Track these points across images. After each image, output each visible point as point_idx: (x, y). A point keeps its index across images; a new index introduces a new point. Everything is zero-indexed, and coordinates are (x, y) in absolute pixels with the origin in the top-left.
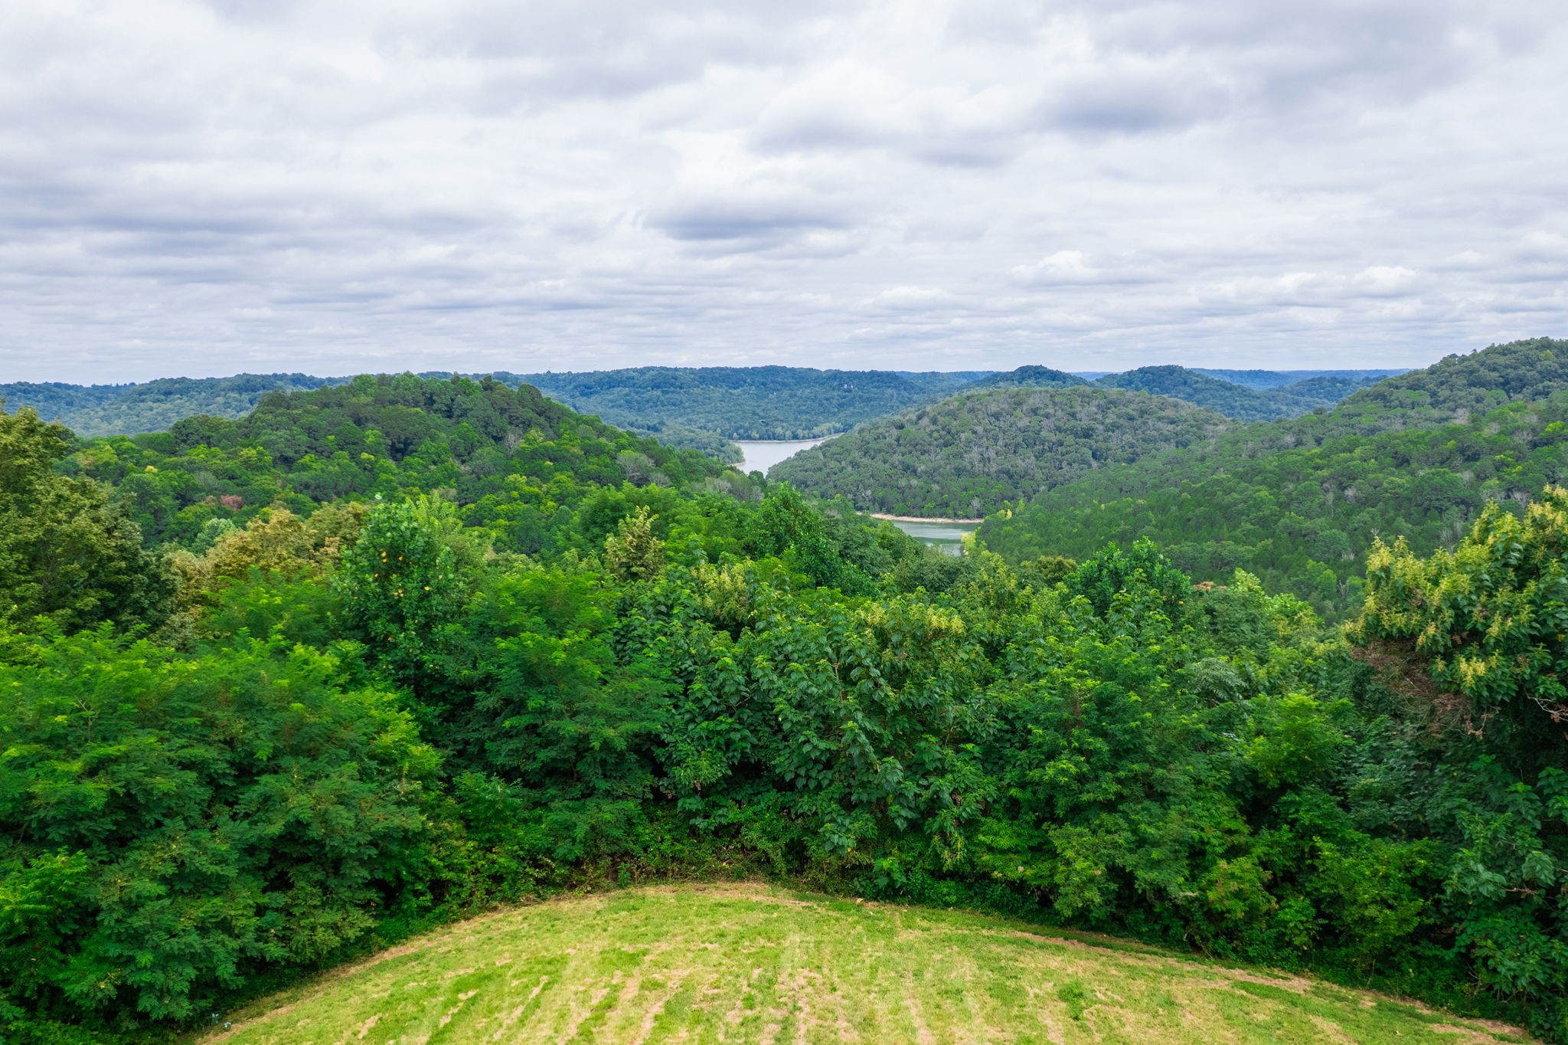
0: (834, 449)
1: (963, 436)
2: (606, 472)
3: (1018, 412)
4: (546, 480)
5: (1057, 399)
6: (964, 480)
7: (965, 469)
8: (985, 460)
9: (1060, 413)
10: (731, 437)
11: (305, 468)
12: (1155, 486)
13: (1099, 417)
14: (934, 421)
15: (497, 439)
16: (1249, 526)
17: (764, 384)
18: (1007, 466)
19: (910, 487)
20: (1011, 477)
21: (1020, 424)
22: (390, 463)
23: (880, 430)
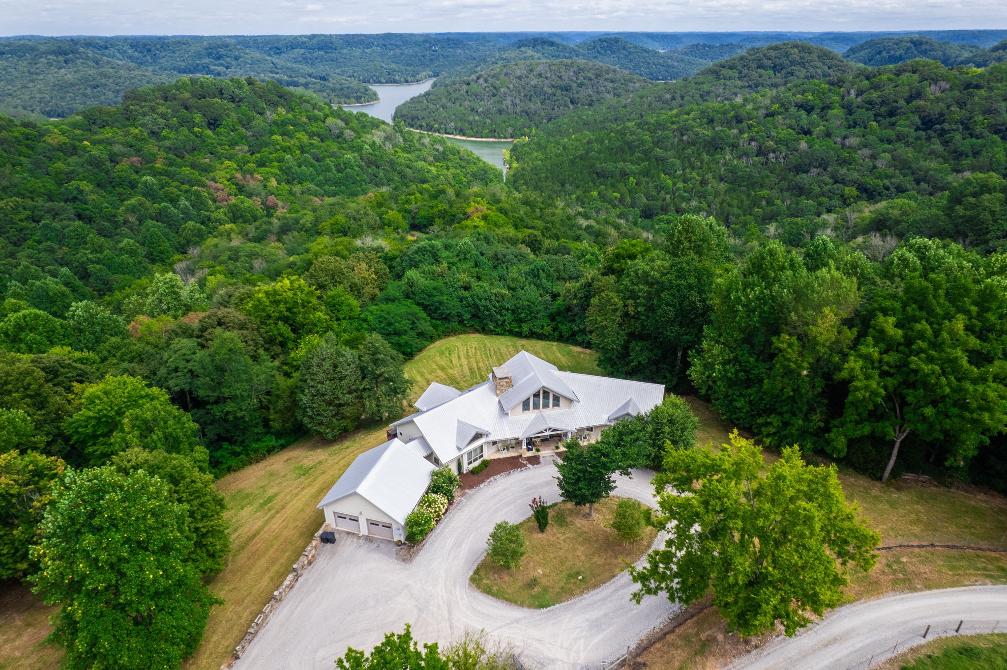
0: (432, 97)
1: (502, 90)
2: (322, 132)
3: (531, 76)
4: (291, 137)
5: (553, 68)
6: (504, 117)
7: (504, 110)
8: (514, 105)
9: (553, 77)
10: (369, 82)
11: (165, 138)
12: (601, 121)
13: (574, 78)
14: (486, 81)
15: (261, 114)
16: (639, 154)
17: (385, 45)
18: (526, 108)
19: (475, 121)
20: (528, 115)
21: (533, 83)
22: (209, 132)
23: (457, 86)
